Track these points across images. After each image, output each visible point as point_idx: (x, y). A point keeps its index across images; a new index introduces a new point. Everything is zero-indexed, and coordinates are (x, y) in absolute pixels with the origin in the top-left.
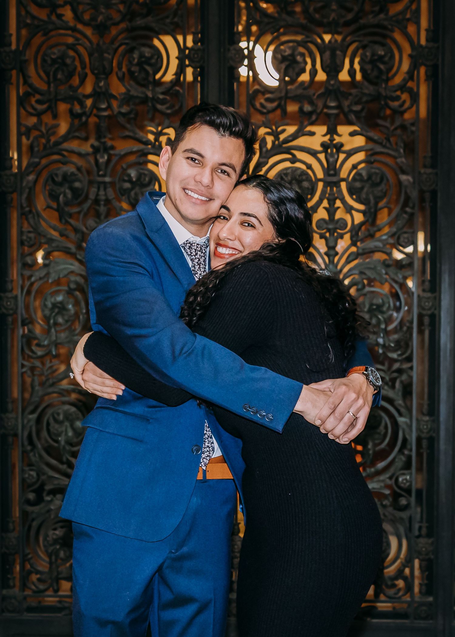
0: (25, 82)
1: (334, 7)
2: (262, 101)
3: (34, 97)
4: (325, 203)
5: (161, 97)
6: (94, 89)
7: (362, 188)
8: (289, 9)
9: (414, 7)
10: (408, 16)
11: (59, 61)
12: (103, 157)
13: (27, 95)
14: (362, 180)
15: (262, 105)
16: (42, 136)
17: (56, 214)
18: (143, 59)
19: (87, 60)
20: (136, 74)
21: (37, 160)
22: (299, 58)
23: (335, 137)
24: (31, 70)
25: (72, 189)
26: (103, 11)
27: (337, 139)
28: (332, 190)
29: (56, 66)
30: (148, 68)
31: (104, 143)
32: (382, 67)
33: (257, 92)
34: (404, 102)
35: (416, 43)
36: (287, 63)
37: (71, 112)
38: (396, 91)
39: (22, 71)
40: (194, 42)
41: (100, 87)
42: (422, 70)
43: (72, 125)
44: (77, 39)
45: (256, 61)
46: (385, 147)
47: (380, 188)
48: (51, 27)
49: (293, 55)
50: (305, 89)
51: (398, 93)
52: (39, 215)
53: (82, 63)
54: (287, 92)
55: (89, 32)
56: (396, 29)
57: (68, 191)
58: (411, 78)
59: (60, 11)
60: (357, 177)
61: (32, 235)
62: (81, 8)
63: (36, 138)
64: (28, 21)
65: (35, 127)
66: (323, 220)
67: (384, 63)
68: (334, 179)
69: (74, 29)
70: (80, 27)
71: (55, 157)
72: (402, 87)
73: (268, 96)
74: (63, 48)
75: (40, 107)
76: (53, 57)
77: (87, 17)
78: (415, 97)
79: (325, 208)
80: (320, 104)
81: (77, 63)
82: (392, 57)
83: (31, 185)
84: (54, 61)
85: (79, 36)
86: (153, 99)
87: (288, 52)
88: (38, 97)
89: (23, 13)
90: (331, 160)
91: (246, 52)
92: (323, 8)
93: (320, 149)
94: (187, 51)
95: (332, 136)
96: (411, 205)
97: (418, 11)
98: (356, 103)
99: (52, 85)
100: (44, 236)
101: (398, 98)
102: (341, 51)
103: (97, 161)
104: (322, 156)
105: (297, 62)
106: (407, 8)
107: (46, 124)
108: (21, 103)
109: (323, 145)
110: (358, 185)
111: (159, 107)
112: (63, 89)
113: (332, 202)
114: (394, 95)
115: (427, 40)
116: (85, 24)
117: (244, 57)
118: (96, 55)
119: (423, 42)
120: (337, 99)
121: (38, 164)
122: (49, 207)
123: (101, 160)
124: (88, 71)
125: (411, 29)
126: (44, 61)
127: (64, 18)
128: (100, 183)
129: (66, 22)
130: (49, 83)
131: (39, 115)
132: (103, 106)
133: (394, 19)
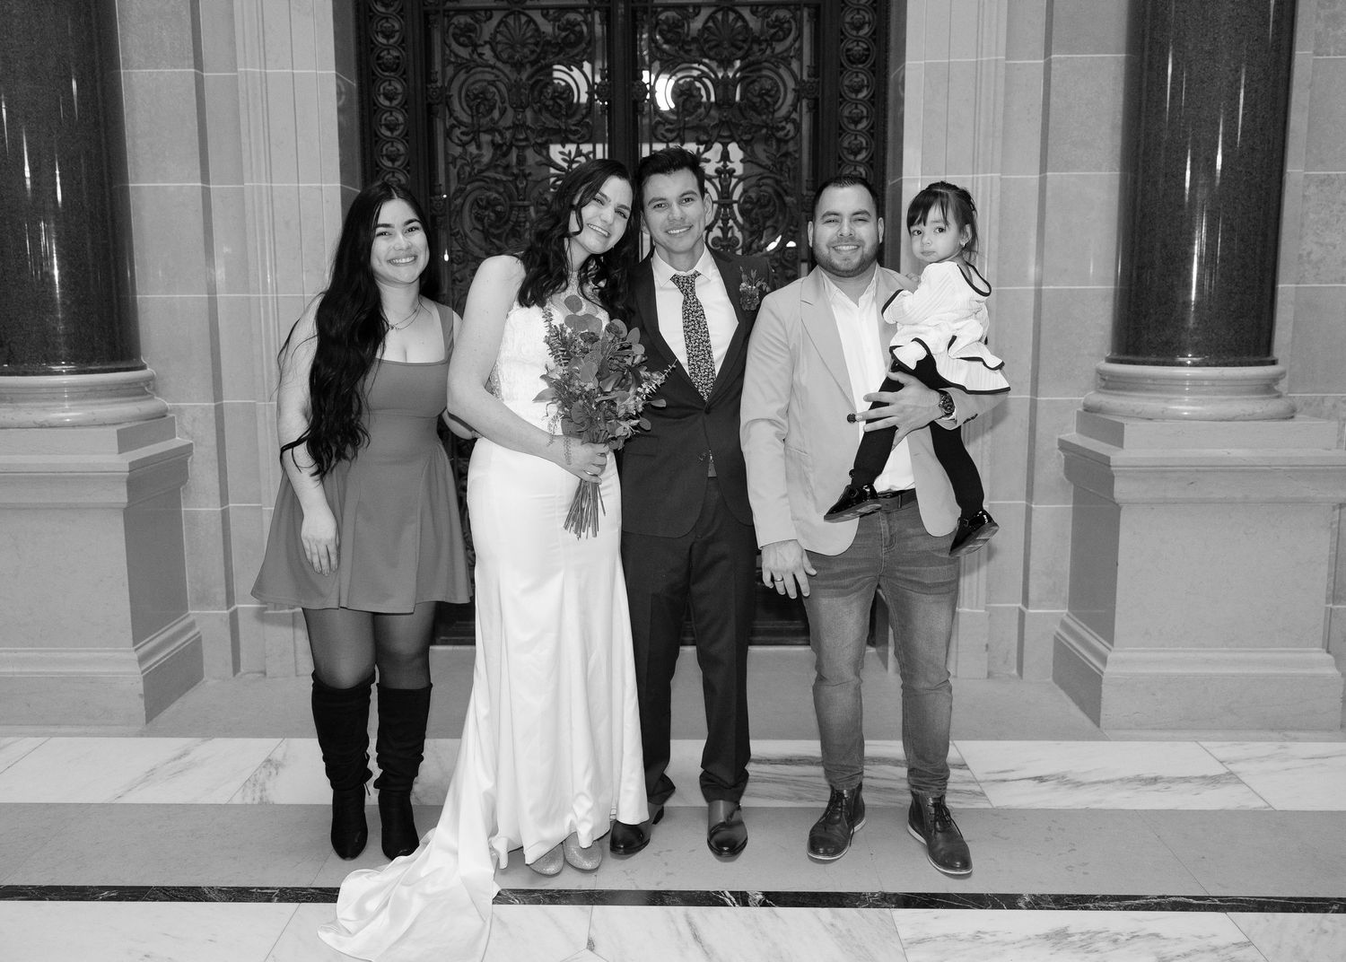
0: (451, 115)
1: (726, 46)
2: (663, 132)
3: (459, 128)
4: (720, 223)
5: (573, 128)
6: (514, 123)
7: (752, 209)
8: (687, 47)
9: (797, 45)
10: (792, 54)
11: (481, 96)
12: (521, 183)
13: (453, 127)
14: (751, 203)
15: (662, 135)
16: (468, 165)
17: (481, 236)
18: (556, 94)
19: (506, 95)
20: (550, 108)
21: (462, 186)
22: (695, 93)
23: (728, 163)
24: (456, 106)
25: (494, 211)
26: (519, 49)
27: (730, 166)
28: (725, 210)
29: (479, 101)
30: (561, 102)
31: (523, 170)
32: (769, 99)
33: (658, 123)
34: (789, 131)
35: (799, 77)
36: (685, 97)
37: (493, 143)
38: (781, 122)
39: (448, 105)
40: (602, 78)
41: (519, 120)
42: (805, 102)
43: (494, 155)
44: (497, 76)
45: (657, 95)
46: (771, 172)
47: (767, 209)
48: (472, 64)
49: (689, 89)
50: (700, 120)
51: (784, 124)
52: (466, 236)
53: (502, 97)
54: (685, 123)
55: (507, 69)
56: (783, 67)
57: (491, 214)
58: (795, 110)
59: (480, 50)
60: (747, 200)
61: (461, 254)
62: (499, 48)
63: (462, 166)
64: (453, 59)
65: (461, 157)
66: (718, 238)
67: (771, 96)
68: (727, 201)
69: (493, 67)
70: (499, 65)
71: (477, 184)
72: (787, 119)
73: (668, 126)
74: (485, 84)
75: (465, 138)
76: (476, 92)
77: (505, 56)
78: (798, 128)
79: (719, 227)
80: (715, 133)
81: (497, 98)
82: (778, 91)
83: (458, 208)
84: (476, 97)
85: (499, 74)
86: (566, 130)
87: (686, 87)
88: (463, 129)
89: (448, 52)
90: (724, 184)
91: (648, 87)
92: (716, 46)
93: (715, 174)
94: (596, 87)
95: (725, 163)
96: (795, 224)
97: (801, 48)
98: (746, 133)
99: (475, 118)
100: (472, 255)
101: (784, 128)
102: (733, 86)
103: (517, 188)
104: (716, 181)
105: (694, 96)
106: (792, 45)
107: (471, 154)
108: (448, 134)
109: (717, 171)
110: (748, 206)
111: (571, 137)
112: (484, 121)
113: (725, 222)
114: (780, 125)
115: (809, 76)
116: (504, 62)
117: (646, 92)
118: (514, 90)
119: (805, 77)
120: (730, 130)
121: (465, 189)
122: (475, 228)
123: (520, 186)
124: (507, 105)
125: (795, 65)
126: (467, 95)
127: (484, 57)
128: (520, 207)
129: (487, 61)
130: (472, 117)
131: (464, 145)
132: (521, 137)
133: (780, 56)
